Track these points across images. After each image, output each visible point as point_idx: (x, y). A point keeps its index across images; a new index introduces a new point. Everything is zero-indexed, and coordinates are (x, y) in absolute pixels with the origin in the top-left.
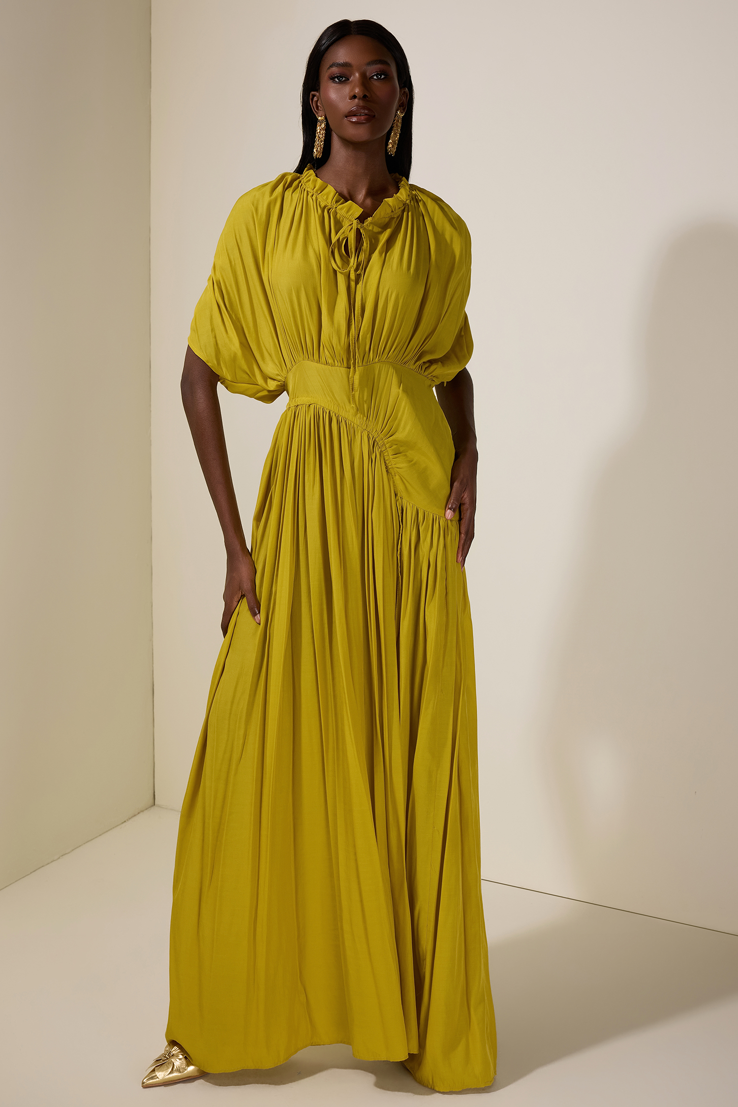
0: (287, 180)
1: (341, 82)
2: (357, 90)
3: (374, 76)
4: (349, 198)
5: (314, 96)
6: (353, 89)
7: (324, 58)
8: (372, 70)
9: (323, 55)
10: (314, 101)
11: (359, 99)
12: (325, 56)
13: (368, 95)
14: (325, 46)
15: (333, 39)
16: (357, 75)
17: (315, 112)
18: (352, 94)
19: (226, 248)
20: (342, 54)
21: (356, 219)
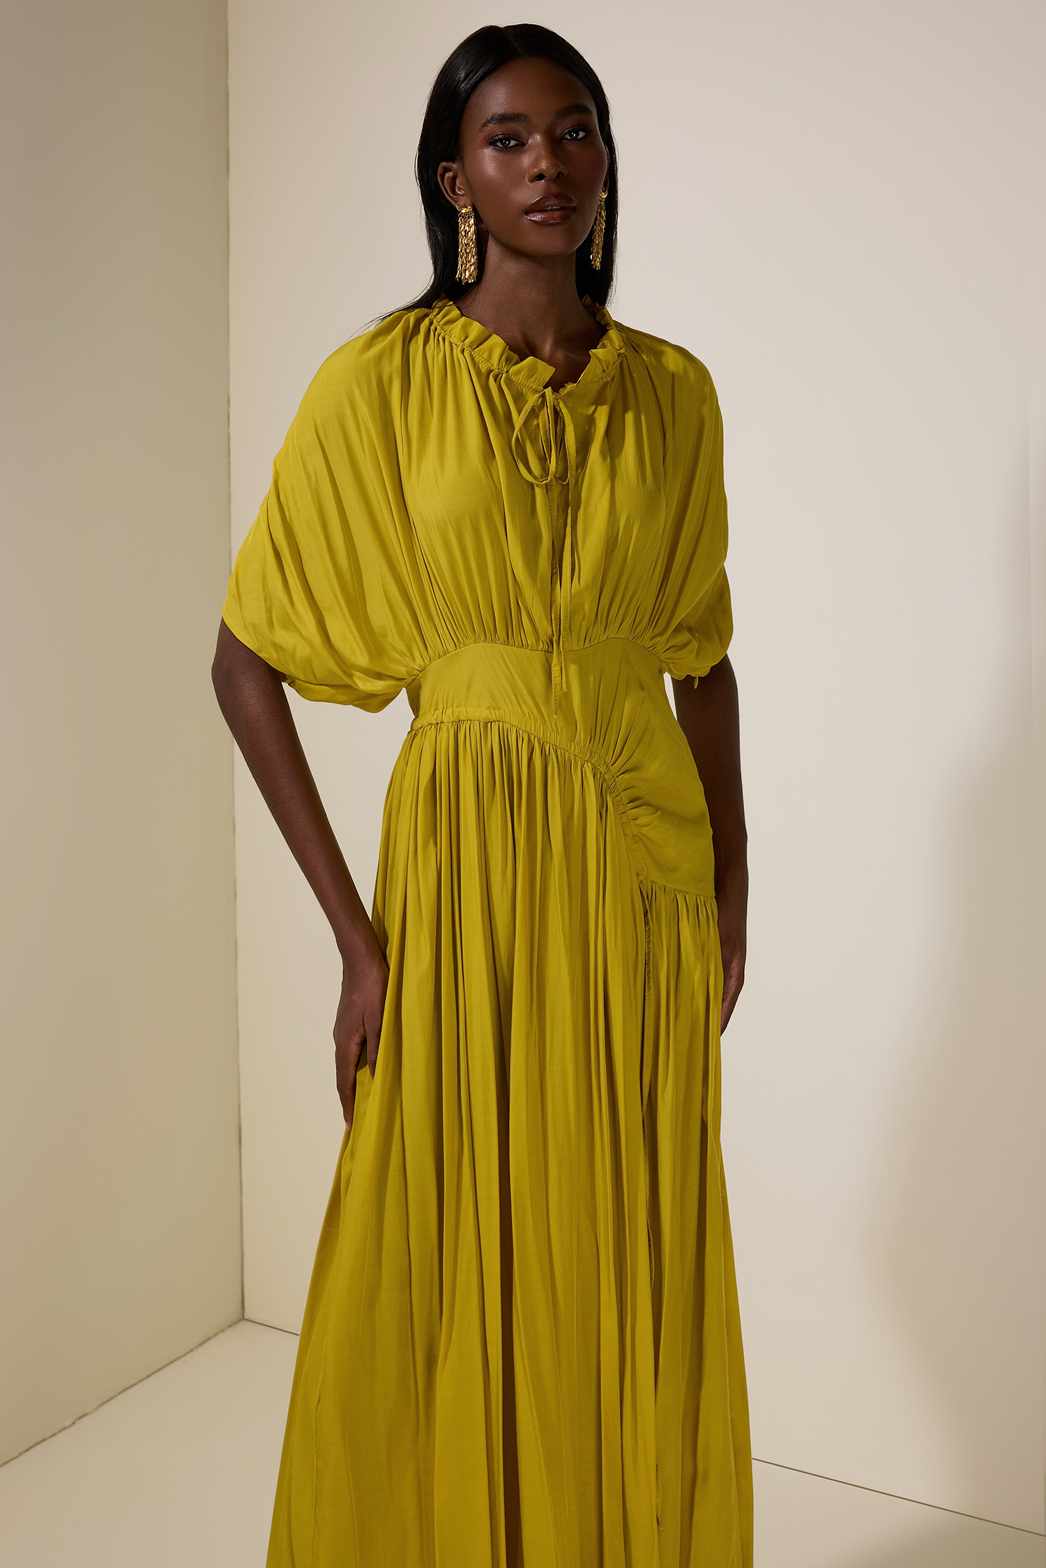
0: (408, 320)
1: (506, 149)
2: (544, 165)
3: (567, 134)
4: (526, 349)
5: (446, 170)
6: (535, 163)
8: (562, 124)
10: (446, 179)
11: (548, 181)
12: (473, 99)
13: (563, 172)
16: (539, 135)
17: (449, 199)
18: (536, 171)
19: (301, 453)
21: (545, 387)
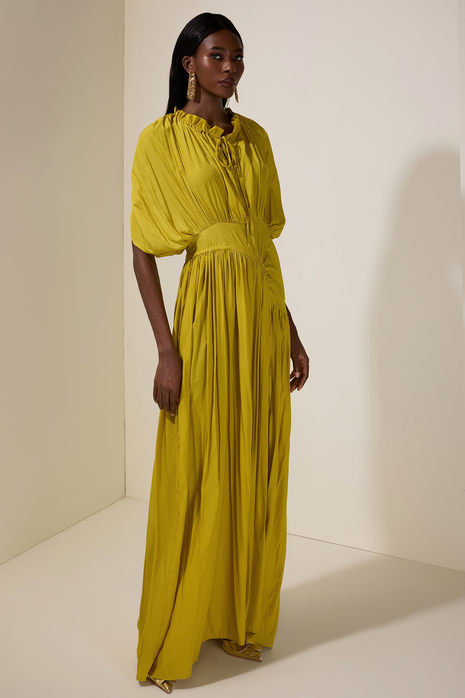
1: (215, 59)
2: (229, 68)
4: (213, 123)
5: (186, 59)
10: (185, 62)
17: (186, 69)
21: (221, 136)
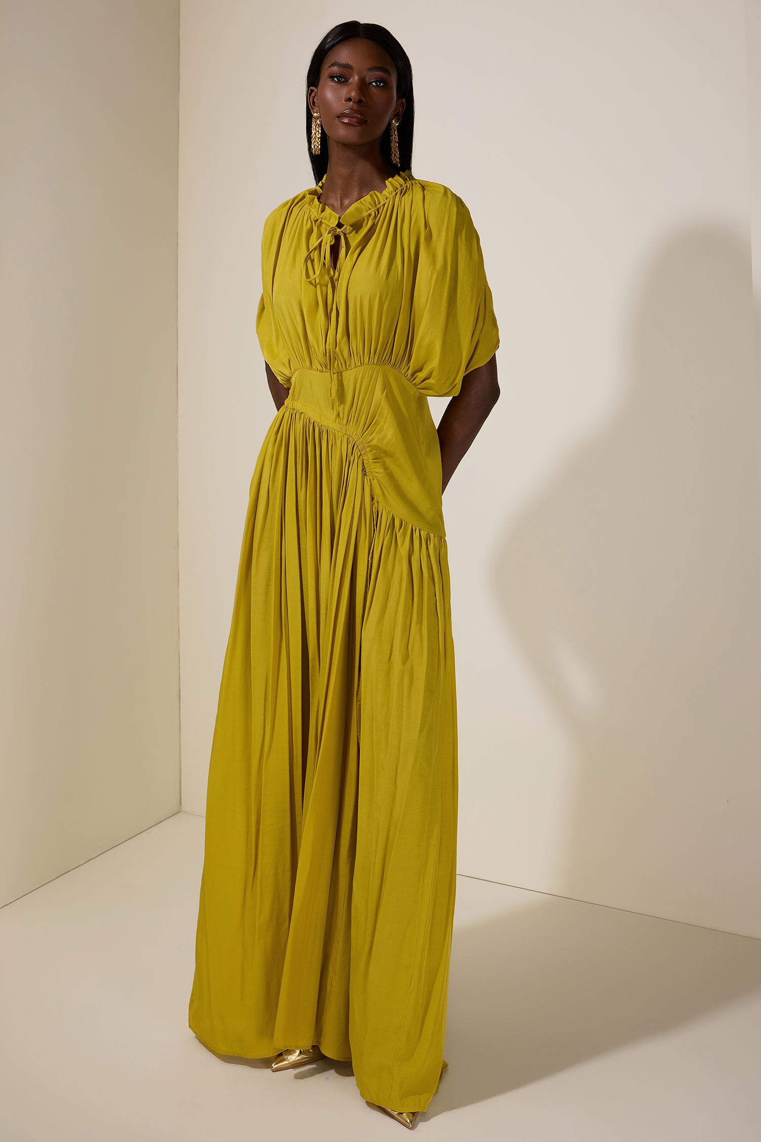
1: (339, 82)
2: (353, 94)
3: (373, 82)
5: (312, 91)
6: (349, 92)
7: (327, 56)
8: (371, 76)
9: (328, 52)
10: (311, 97)
11: (354, 102)
12: (329, 54)
13: (363, 100)
14: (331, 44)
15: (339, 38)
16: (356, 78)
17: (311, 108)
18: (348, 96)
20: (344, 55)
